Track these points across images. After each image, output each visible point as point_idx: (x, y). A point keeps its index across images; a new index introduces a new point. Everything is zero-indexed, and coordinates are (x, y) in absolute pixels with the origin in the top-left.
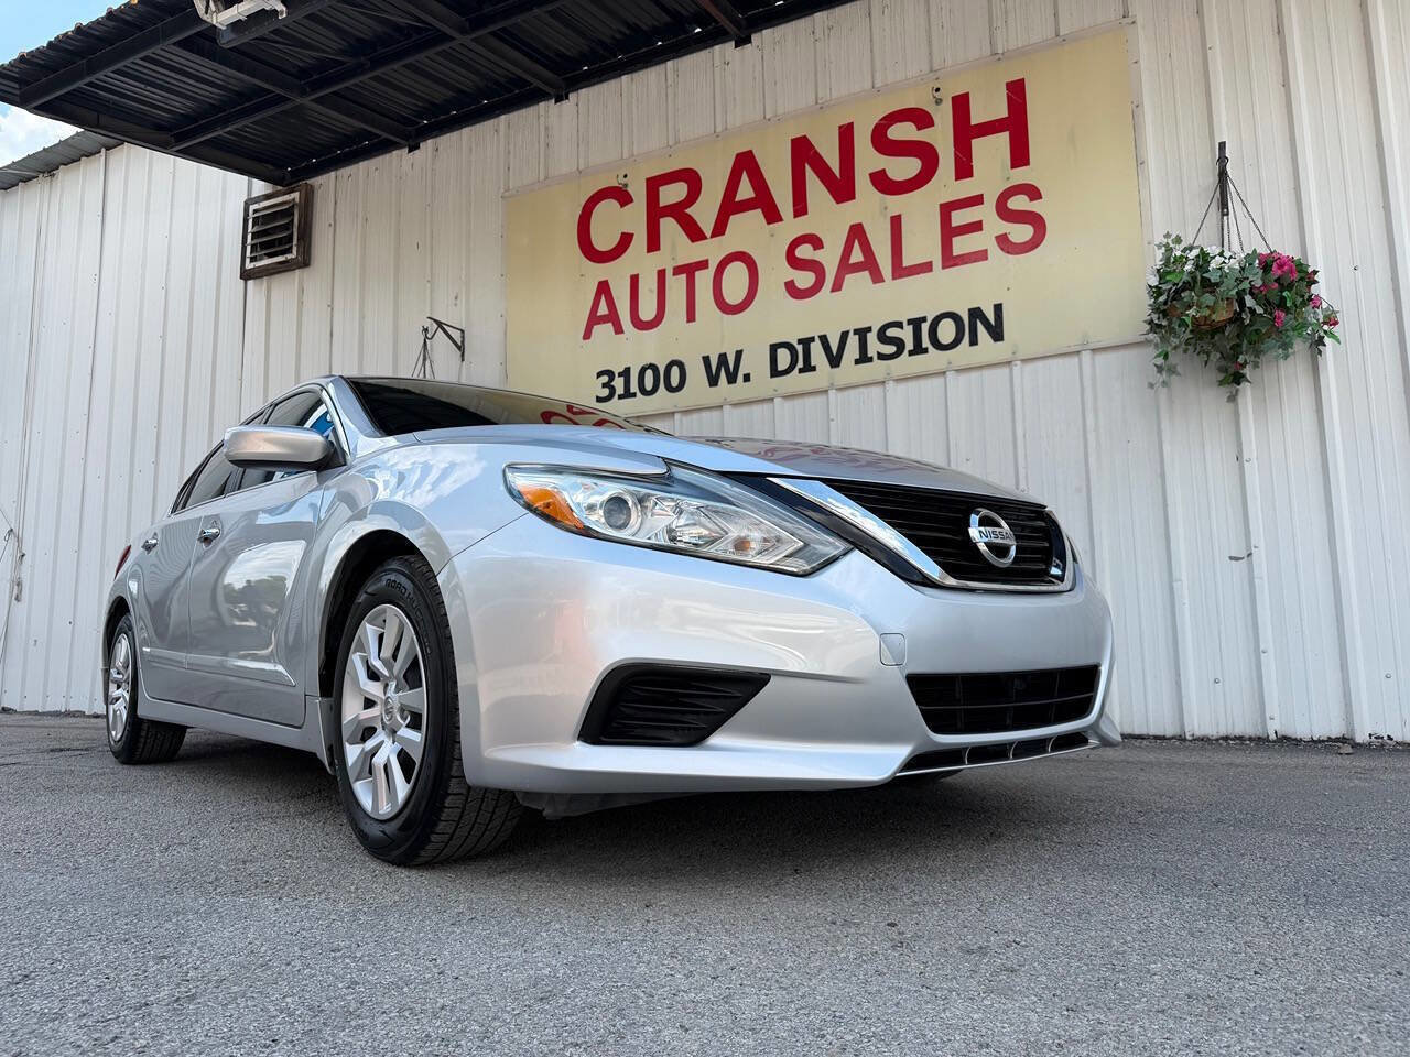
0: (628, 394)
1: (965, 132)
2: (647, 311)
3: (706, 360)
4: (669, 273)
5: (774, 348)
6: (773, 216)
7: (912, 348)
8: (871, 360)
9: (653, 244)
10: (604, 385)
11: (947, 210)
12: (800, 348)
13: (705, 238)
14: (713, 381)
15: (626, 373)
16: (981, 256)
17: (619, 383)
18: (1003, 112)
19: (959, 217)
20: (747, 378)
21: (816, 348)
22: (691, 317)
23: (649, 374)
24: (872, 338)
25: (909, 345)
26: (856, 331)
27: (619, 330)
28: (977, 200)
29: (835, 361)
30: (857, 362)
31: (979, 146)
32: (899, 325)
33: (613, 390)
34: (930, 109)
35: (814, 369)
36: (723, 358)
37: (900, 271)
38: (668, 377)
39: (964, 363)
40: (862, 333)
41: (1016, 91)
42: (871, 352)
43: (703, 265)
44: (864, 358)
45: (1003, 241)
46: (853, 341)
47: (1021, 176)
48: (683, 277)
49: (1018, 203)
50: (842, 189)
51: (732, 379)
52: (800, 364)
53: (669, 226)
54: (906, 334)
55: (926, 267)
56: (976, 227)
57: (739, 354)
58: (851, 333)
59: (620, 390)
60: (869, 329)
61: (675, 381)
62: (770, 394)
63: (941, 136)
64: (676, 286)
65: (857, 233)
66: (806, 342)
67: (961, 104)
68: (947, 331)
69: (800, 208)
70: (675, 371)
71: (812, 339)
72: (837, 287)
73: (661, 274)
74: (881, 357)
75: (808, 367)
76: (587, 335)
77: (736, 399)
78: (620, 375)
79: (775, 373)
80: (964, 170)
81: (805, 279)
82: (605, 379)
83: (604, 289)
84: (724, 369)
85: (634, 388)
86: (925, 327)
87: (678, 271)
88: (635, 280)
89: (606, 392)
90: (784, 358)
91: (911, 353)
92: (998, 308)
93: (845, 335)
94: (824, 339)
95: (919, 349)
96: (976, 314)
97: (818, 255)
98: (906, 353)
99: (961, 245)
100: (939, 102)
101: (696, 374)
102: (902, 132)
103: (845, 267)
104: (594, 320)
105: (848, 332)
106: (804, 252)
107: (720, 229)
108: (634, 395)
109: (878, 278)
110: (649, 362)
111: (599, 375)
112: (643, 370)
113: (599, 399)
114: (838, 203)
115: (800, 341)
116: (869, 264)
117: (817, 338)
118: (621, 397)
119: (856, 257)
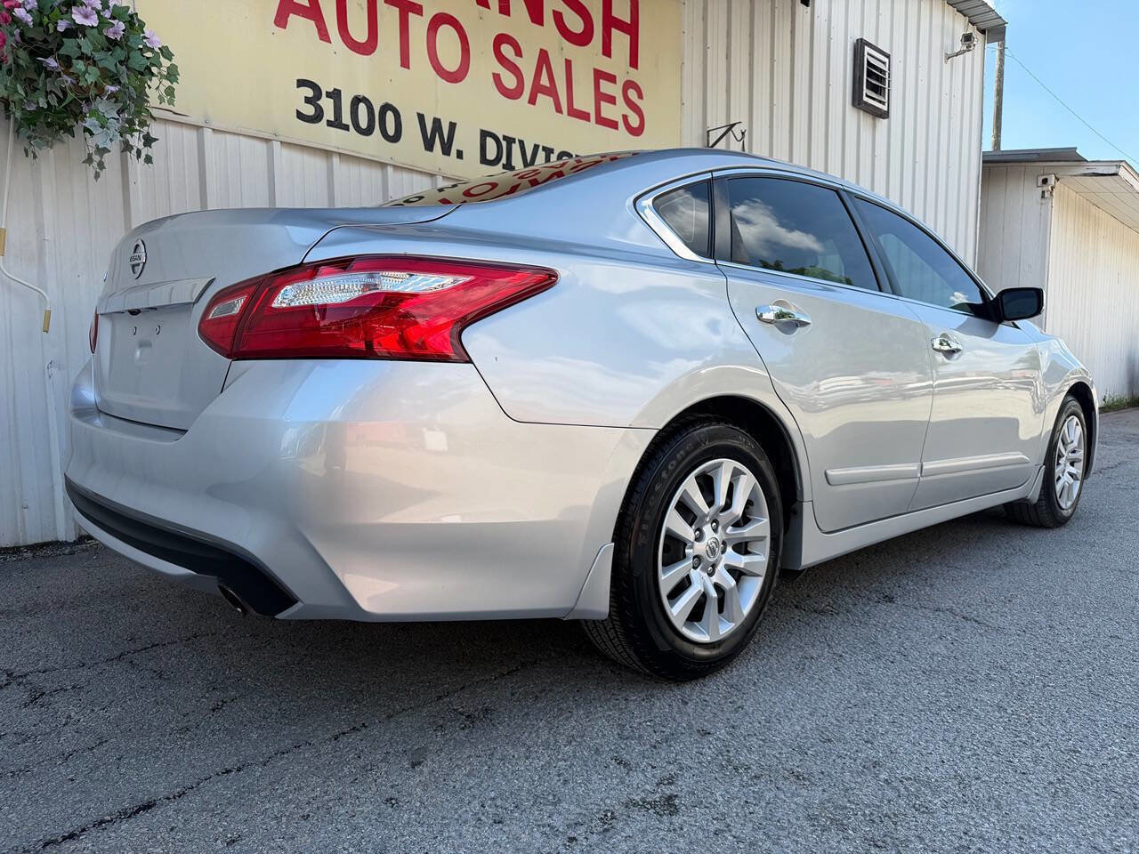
0: (337, 123)
1: (610, 22)
2: (358, 30)
3: (421, 117)
5: (485, 134)
10: (308, 100)
11: (598, 75)
12: (504, 144)
14: (429, 146)
15: (335, 95)
16: (614, 125)
17: (327, 106)
18: (628, 18)
19: (606, 87)
20: (460, 155)
21: (516, 148)
22: (405, 62)
23: (362, 109)
24: (554, 156)
26: (544, 148)
27: (324, 35)
28: (613, 79)
31: (615, 34)
32: (570, 156)
33: (319, 112)
35: (513, 168)
36: (437, 122)
37: (573, 112)
38: (383, 120)
40: (548, 151)
41: (634, 7)
43: (418, 9)
45: (625, 120)
46: (541, 155)
47: (633, 75)
48: (395, 11)
49: (633, 95)
50: (535, 11)
52: (504, 160)
55: (586, 116)
56: (612, 100)
57: (452, 126)
58: (541, 148)
59: (329, 114)
60: (552, 150)
61: (391, 129)
63: (596, 12)
64: (388, 16)
65: (544, 58)
66: (510, 141)
69: (505, 7)
70: (390, 116)
71: (514, 140)
72: (532, 101)
75: (509, 166)
76: (281, 21)
77: (448, 173)
78: (329, 95)
79: (484, 160)
80: (607, 49)
81: (510, 81)
82: (309, 92)
84: (438, 136)
85: (346, 118)
89: (309, 110)
90: (491, 149)
93: (536, 147)
94: (522, 144)
97: (519, 63)
99: (608, 111)
101: (411, 130)
103: (537, 89)
105: (538, 146)
106: (507, 50)
108: (346, 128)
109: (559, 109)
110: (361, 93)
111: (302, 83)
112: (357, 101)
113: (300, 115)
114: (533, 21)
115: (505, 138)
116: (552, 91)
117: (517, 141)
118: (330, 124)
119: (545, 81)
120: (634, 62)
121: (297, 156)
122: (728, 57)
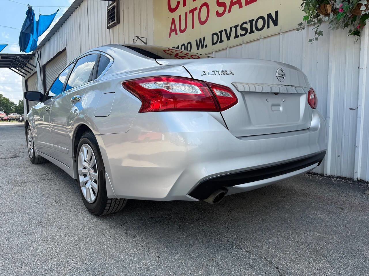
2: (183, 26)
3: (196, 41)
4: (188, 13)
9: (185, 4)
12: (219, 34)
14: (198, 48)
15: (178, 47)
20: (206, 46)
21: (224, 34)
22: (193, 27)
23: (183, 47)
24: (239, 29)
25: (249, 30)
26: (234, 27)
27: (176, 33)
29: (228, 38)
30: (235, 38)
32: (246, 23)
37: (247, 2)
38: (187, 47)
39: (265, 35)
40: (236, 27)
42: (239, 34)
43: (196, 9)
44: (236, 36)
46: (234, 30)
48: (191, 14)
51: (202, 48)
52: (219, 40)
54: (248, 26)
57: (204, 38)
60: (238, 25)
61: (189, 49)
62: (212, 51)
64: (190, 16)
66: (221, 32)
70: (189, 45)
72: (229, 11)
73: (186, 13)
74: (241, 35)
75: (222, 41)
76: (170, 36)
79: (213, 44)
81: (221, 10)
83: (173, 20)
84: (201, 44)
86: (254, 23)
87: (190, 12)
88: (180, 16)
90: (215, 38)
91: (250, 33)
92: (276, 13)
93: (231, 28)
94: (226, 30)
95: (252, 32)
96: (269, 16)
98: (248, 33)
101: (194, 46)
103: (232, 4)
104: (171, 31)
105: (232, 27)
109: (241, 6)
110: (183, 43)
115: (219, 32)
116: (238, 1)
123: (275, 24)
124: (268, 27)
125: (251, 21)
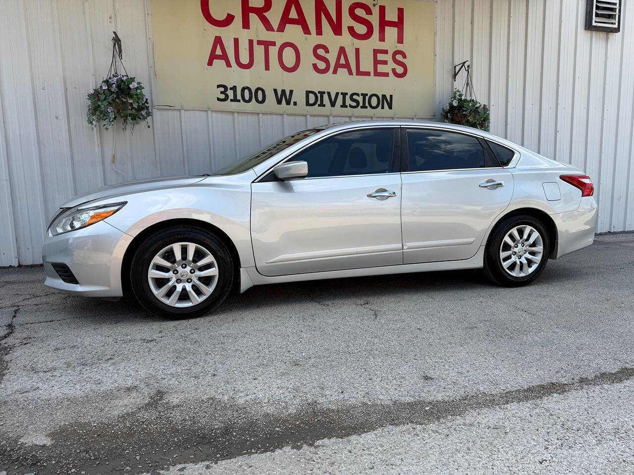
0: (235, 100)
1: (384, 23)
2: (244, 59)
3: (275, 91)
4: (255, 42)
5: (308, 93)
6: (306, 30)
7: (362, 105)
8: (346, 107)
9: (246, 25)
10: (222, 93)
11: (376, 52)
12: (319, 95)
13: (275, 31)
14: (279, 102)
15: (234, 88)
16: (386, 75)
17: (230, 93)
18: (396, 20)
19: (380, 57)
20: (295, 104)
21: (326, 96)
22: (267, 68)
23: (247, 92)
24: (348, 97)
25: (361, 104)
26: (342, 94)
27: (229, 65)
28: (386, 52)
29: (333, 104)
30: (341, 106)
31: (388, 29)
32: (358, 95)
33: (227, 96)
34: (371, 7)
35: (324, 106)
36: (283, 92)
37: (359, 73)
38: (257, 95)
39: (379, 115)
40: (344, 95)
41: (401, 12)
42: (347, 104)
43: (273, 44)
44: (344, 105)
45: (394, 70)
46: (340, 97)
47: (400, 47)
48: (262, 47)
49: (399, 57)
50: (337, 29)
51: (288, 103)
52: (319, 103)
53: (254, 18)
54: (360, 99)
55: (368, 74)
56: (385, 63)
57: (291, 92)
58: (340, 93)
59: (231, 97)
60: (347, 94)
61: (260, 98)
62: (305, 113)
63: (374, 20)
64: (259, 50)
65: (342, 51)
66: (322, 93)
67: (382, 9)
68: (374, 101)
69: (319, 32)
70: (260, 93)
71: (324, 93)
72: (335, 72)
73: (251, 42)
74: (351, 106)
75: (322, 105)
76: (210, 63)
77: (289, 112)
78: (231, 89)
79: (308, 104)
80: (382, 38)
81: (322, 65)
82: (222, 89)
83: (218, 41)
84: (284, 97)
85: (239, 97)
86: (367, 98)
87: (260, 43)
88: (236, 41)
89: (223, 96)
90: (312, 99)
91: (362, 107)
92: (391, 96)
93: (337, 94)
94: (329, 93)
95: (364, 107)
96: (384, 96)
97: (327, 56)
98: (360, 107)
99: (381, 68)
100: (374, 5)
101: (271, 97)
102: (360, 12)
103: (338, 65)
104: (214, 56)
105: (339, 93)
106: (321, 52)
107: (281, 29)
108: (239, 101)
109: (350, 73)
110: (246, 85)
111: (219, 86)
112: (243, 89)
113: (219, 99)
114: (335, 35)
115: (319, 92)
116: (347, 66)
117: (326, 93)
118: (231, 100)
119: (342, 61)
120: (400, 40)
121: (219, 115)
122: (472, 23)
123: (390, 107)
124: (383, 108)
125: (364, 95)
